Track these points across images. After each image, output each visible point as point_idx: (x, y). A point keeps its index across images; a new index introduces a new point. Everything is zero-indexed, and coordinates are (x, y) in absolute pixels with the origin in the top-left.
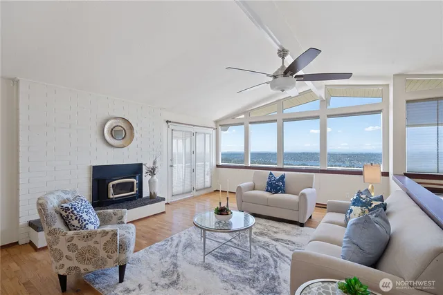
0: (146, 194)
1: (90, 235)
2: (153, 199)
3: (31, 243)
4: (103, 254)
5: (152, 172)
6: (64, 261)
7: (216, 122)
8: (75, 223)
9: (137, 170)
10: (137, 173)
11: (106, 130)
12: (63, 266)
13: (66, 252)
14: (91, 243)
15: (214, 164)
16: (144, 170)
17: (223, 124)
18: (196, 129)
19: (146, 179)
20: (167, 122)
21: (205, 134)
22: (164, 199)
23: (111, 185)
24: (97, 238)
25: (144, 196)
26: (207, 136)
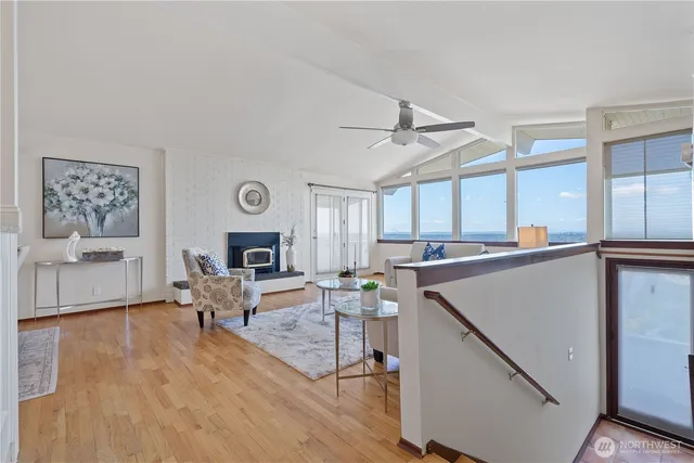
0: (283, 268)
1: (221, 279)
2: (291, 272)
3: (176, 302)
4: (230, 297)
5: (290, 242)
6: (202, 299)
7: (377, 183)
8: (209, 270)
9: (273, 240)
10: (273, 243)
11: (240, 195)
12: (200, 303)
13: (203, 292)
14: (220, 286)
15: (375, 239)
16: (281, 240)
17: (385, 186)
18: (347, 193)
19: (283, 249)
20: (309, 184)
21: (361, 200)
22: (302, 274)
23: (245, 253)
24: (225, 283)
25: (281, 270)
26: (365, 202)
